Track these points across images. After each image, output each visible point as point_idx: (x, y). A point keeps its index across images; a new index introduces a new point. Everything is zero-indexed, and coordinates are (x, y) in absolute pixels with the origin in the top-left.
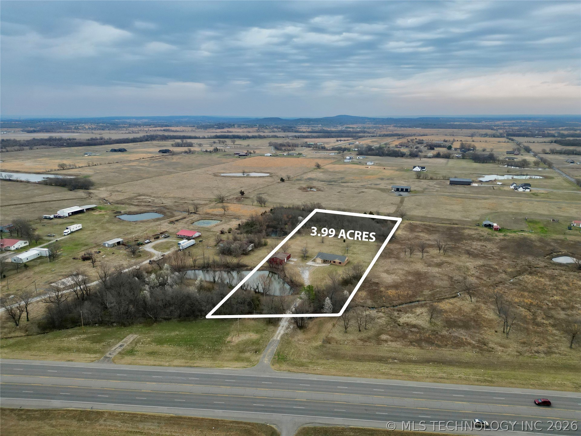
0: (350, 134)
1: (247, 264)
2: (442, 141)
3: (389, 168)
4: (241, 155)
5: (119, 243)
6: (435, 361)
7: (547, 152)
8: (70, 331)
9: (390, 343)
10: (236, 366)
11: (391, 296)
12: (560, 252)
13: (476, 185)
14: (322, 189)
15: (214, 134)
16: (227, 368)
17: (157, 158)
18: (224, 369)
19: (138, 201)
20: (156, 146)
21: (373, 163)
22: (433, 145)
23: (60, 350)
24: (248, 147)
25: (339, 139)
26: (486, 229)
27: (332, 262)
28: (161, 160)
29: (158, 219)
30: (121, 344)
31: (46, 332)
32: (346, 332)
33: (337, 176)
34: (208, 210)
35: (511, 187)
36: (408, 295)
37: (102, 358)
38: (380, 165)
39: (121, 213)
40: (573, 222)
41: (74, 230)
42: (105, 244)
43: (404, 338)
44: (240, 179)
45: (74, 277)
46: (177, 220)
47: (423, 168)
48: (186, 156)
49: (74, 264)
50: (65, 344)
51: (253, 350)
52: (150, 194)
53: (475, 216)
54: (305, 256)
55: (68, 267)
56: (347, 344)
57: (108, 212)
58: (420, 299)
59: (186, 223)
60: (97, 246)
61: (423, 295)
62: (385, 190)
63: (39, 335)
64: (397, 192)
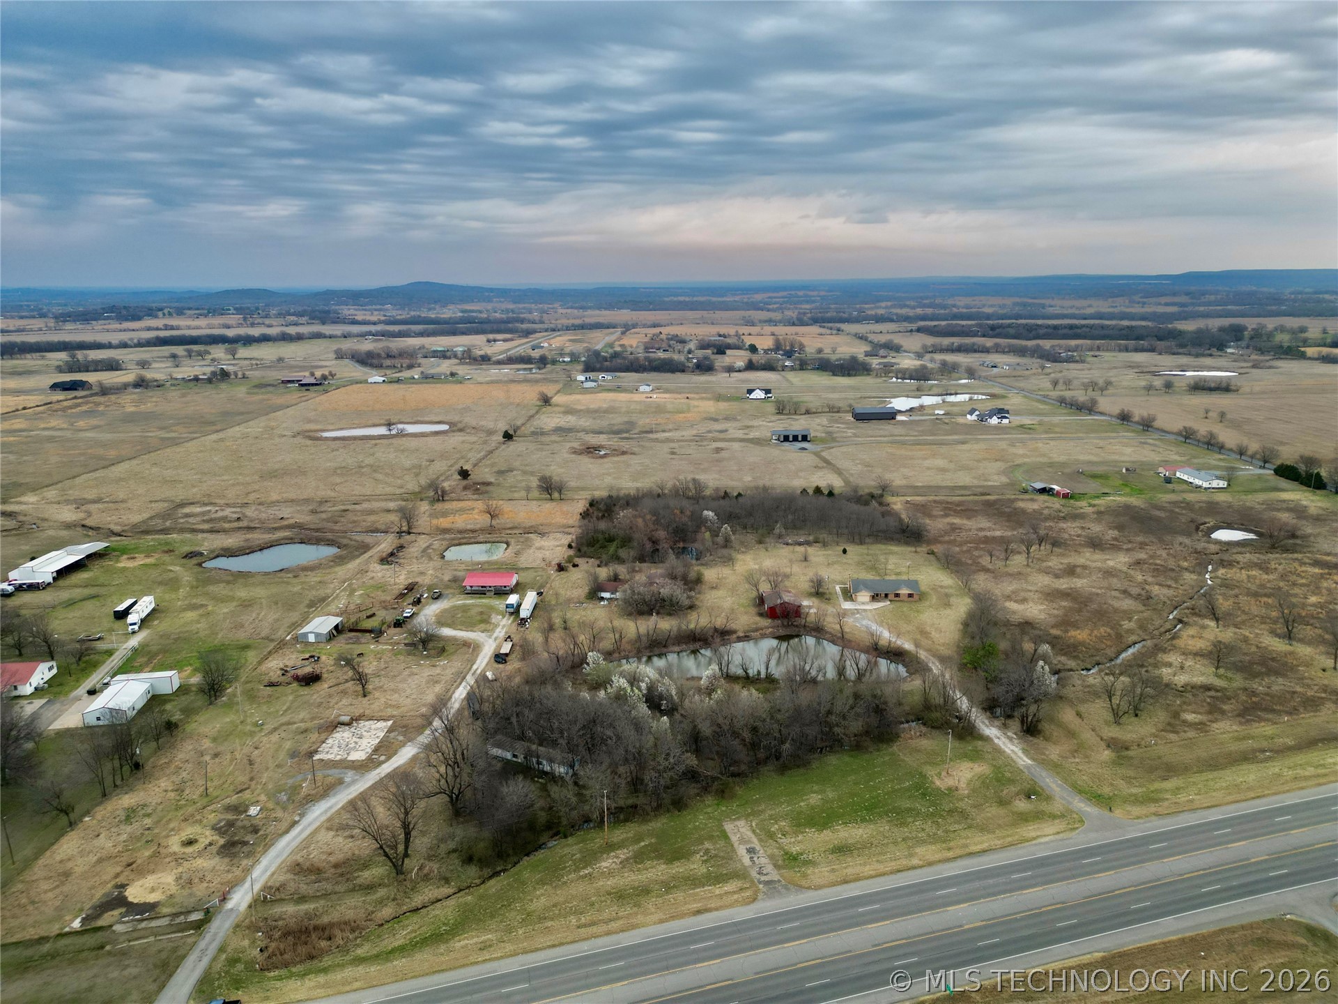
0: (503, 326)
2: (713, 336)
3: (695, 396)
4: (306, 385)
5: (339, 629)
9: (1215, 725)
13: (903, 418)
14: (625, 449)
18: (1040, 843)
19: (197, 519)
21: (651, 387)
22: (720, 346)
25: (491, 336)
26: (1044, 497)
28: (83, 408)
29: (338, 559)
31: (499, 869)
32: (1117, 723)
33: (618, 420)
34: (435, 522)
35: (969, 416)
36: (1109, 635)
37: (761, 886)
38: (667, 391)
39: (201, 554)
40: (1161, 470)
41: (143, 615)
42: (306, 635)
43: (1223, 712)
44: (394, 441)
45: (347, 728)
46: (392, 554)
47: (768, 391)
48: (150, 394)
49: (291, 698)
50: (611, 882)
51: (1017, 794)
52: (206, 500)
53: (994, 475)
54: (819, 591)
55: (289, 708)
56: (1156, 744)
57: (157, 556)
58: (1133, 638)
59: (430, 559)
60: (282, 645)
61: (1130, 631)
62: (757, 442)
63: (492, 882)
64: (787, 444)
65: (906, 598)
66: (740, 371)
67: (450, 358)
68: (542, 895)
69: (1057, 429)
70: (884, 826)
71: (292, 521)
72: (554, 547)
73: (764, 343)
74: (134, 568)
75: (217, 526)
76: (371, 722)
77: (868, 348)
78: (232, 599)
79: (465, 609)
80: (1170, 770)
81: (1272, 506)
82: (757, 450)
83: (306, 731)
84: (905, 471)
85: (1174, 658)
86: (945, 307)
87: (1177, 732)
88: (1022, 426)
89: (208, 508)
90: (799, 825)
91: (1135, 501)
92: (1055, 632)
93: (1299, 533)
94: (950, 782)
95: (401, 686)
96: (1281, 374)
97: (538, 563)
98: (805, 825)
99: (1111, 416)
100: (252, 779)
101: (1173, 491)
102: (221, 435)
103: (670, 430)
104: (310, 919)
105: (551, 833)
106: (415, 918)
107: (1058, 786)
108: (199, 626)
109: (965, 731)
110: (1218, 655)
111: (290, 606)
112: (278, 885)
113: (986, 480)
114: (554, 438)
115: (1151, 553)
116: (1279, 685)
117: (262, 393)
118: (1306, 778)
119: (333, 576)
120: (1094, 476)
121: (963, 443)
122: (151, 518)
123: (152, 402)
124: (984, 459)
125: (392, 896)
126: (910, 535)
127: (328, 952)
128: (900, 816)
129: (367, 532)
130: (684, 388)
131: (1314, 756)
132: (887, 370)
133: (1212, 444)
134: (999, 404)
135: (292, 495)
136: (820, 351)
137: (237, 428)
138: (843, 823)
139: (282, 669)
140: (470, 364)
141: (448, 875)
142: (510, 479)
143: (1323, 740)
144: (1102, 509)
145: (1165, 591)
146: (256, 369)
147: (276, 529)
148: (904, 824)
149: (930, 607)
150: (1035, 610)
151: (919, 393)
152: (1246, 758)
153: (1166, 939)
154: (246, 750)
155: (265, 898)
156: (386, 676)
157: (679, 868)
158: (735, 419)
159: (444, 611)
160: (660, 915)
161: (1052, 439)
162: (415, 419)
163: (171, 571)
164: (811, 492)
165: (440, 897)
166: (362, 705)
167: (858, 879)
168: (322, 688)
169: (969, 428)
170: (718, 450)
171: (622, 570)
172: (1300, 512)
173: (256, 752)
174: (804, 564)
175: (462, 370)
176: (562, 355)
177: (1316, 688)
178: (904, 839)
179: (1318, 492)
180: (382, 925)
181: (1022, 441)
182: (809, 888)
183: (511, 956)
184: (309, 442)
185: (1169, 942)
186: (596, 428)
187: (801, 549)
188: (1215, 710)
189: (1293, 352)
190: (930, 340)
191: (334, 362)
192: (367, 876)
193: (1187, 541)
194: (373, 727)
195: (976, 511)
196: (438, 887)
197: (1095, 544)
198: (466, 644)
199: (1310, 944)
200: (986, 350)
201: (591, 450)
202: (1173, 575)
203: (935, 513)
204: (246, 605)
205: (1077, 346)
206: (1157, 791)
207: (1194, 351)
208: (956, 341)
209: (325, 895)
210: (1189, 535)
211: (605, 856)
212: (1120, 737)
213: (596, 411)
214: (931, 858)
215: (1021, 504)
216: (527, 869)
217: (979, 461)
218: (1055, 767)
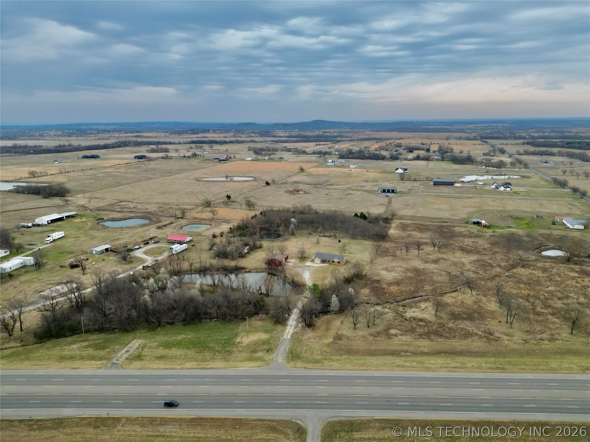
0: (329, 139)
1: (245, 266)
2: (419, 144)
3: (372, 170)
4: (221, 160)
5: (107, 250)
6: (446, 352)
7: (521, 153)
8: (69, 339)
9: (400, 337)
10: (250, 365)
11: (394, 292)
12: (548, 246)
13: (459, 185)
14: (309, 192)
15: (190, 140)
16: (242, 368)
17: (134, 164)
19: (120, 207)
20: (130, 152)
21: (355, 166)
22: (411, 148)
23: (62, 359)
24: (227, 152)
25: (318, 143)
26: (475, 226)
27: (331, 262)
28: (137, 166)
29: (144, 225)
30: (127, 349)
33: (322, 179)
34: (196, 215)
35: (492, 186)
36: (411, 290)
37: (110, 364)
38: (363, 168)
39: (104, 219)
40: (558, 218)
41: (55, 238)
43: (413, 332)
44: (224, 183)
46: (165, 225)
47: (405, 170)
48: (164, 161)
49: (62, 272)
50: (67, 353)
51: (265, 350)
52: (131, 201)
53: (463, 214)
54: (303, 256)
55: (56, 275)
56: (357, 340)
57: (90, 219)
58: (422, 294)
59: (175, 228)
60: (84, 253)
61: (425, 291)
62: (371, 192)
63: (36, 345)
64: (383, 193)
68: (41, 352)
73: (436, 148)
83: (50, 284)
87: (376, 337)
88: (515, 192)
89: (128, 203)
91: (521, 232)
92: (385, 286)
94: (244, 340)
98: (162, 346)
99: (573, 190)
107: (285, 349)
108: (69, 244)
113: (455, 216)
115: (493, 257)
116: (463, 325)
119: (133, 231)
121: (470, 198)
128: (203, 349)
129: (167, 216)
135: (161, 201)
136: (461, 152)
138: (178, 348)
139: (72, 262)
140: (296, 154)
141: (24, 340)
144: (498, 234)
147: (139, 213)
150: (390, 276)
152: (394, 353)
154: (25, 287)
157: (96, 352)
158: (376, 181)
159: (152, 248)
161: (522, 199)
162: (240, 175)
163: (87, 224)
168: (75, 270)
175: (288, 157)
176: (338, 151)
181: (503, 199)
188: (410, 331)
191: (243, 152)
193: (522, 253)
195: (430, 230)
196: (16, 343)
198: (142, 261)
199: (291, 434)
204: (93, 238)
206: (326, 359)
210: (529, 250)
211: (78, 343)
212: (346, 334)
213: (319, 175)
215: (456, 228)
216: (50, 343)
217: (465, 207)
218: (297, 342)
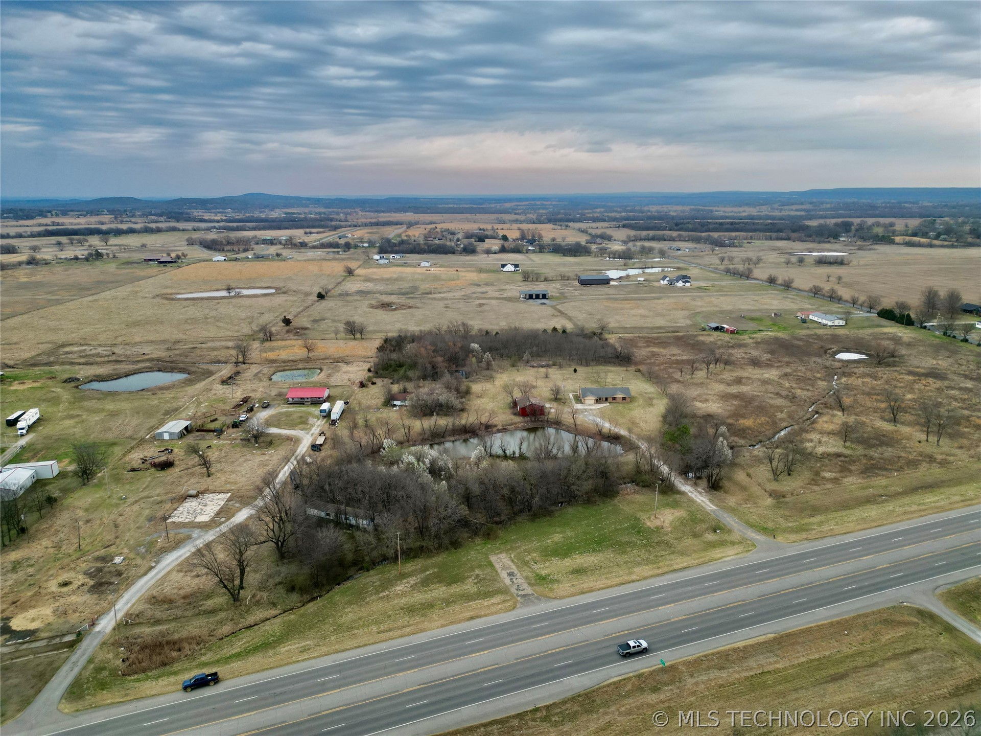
2: (475, 230)
3: (463, 269)
4: (163, 262)
9: (845, 480)
10: (731, 553)
11: (752, 426)
13: (614, 283)
18: (725, 561)
19: (75, 355)
21: (429, 264)
22: (481, 237)
25: (308, 230)
26: (717, 333)
30: (504, 572)
31: (315, 595)
32: (776, 480)
33: (405, 285)
34: (264, 355)
35: (662, 282)
36: (768, 422)
37: (519, 598)
38: (441, 266)
39: (78, 380)
40: (799, 314)
41: (30, 423)
42: (161, 434)
43: (850, 471)
44: (233, 300)
45: (195, 499)
46: (230, 378)
47: (516, 266)
48: (40, 269)
49: (149, 479)
50: (404, 601)
51: (707, 529)
52: (83, 342)
53: (681, 320)
54: (557, 397)
55: (147, 486)
56: (804, 493)
57: (42, 381)
58: (785, 424)
59: (261, 380)
60: (142, 441)
61: (782, 420)
62: (510, 299)
63: (311, 604)
64: (531, 301)
65: (620, 401)
66: (495, 253)
67: (276, 244)
68: (350, 612)
69: (725, 290)
70: (609, 554)
71: (151, 356)
72: (357, 371)
73: (513, 234)
74: (24, 390)
75: (91, 360)
76: (214, 495)
77: (588, 238)
78: (103, 410)
79: (288, 415)
80: (815, 510)
81: (875, 337)
82: (510, 305)
83: (161, 502)
84: (618, 317)
85: (814, 436)
86: (641, 212)
87: (819, 485)
88: (699, 288)
89: (84, 348)
90: (546, 556)
91: (780, 335)
92: (730, 421)
93: (896, 354)
94: (658, 523)
95: (237, 468)
96: (878, 253)
97: (345, 382)
98: (551, 555)
99: (762, 281)
100: (117, 538)
101: (808, 328)
102: (95, 297)
103: (444, 292)
104: (163, 637)
105: (356, 568)
106: (249, 633)
107: (736, 523)
108: (75, 430)
109: (668, 489)
110: (845, 433)
111: (149, 414)
112: (137, 612)
113: (676, 323)
114: (356, 298)
115: (794, 368)
116: (889, 452)
117: (129, 268)
118: (912, 512)
119: (184, 393)
120: (752, 319)
121: (659, 299)
122: (38, 355)
123: (41, 275)
124: (675, 309)
125: (230, 618)
126: (622, 359)
127: (178, 659)
128: (621, 547)
129: (211, 363)
130: (454, 264)
131: (916, 498)
132: (603, 252)
133: (833, 297)
134: (684, 273)
135: (152, 338)
136: (554, 240)
137: (108, 293)
138: (579, 553)
139: (142, 459)
140: (291, 248)
141: (275, 601)
142: (323, 325)
143: (921, 488)
144: (759, 340)
145: (805, 393)
146: (124, 252)
147: (139, 362)
148: (624, 552)
149: (639, 406)
150: (714, 407)
151: (625, 267)
152: (869, 501)
153: (820, 623)
154: (112, 517)
155: (127, 622)
156: (226, 462)
157: (456, 589)
158: (492, 284)
159: (272, 416)
160: (442, 622)
161: (722, 296)
162: (249, 285)
163: (53, 392)
164: (550, 331)
165: (268, 617)
166: (206, 483)
167: (591, 590)
168: (175, 472)
169: (662, 289)
170: (481, 305)
171: (410, 386)
172: (897, 340)
173: (121, 518)
174: (547, 379)
175: (286, 253)
176: (362, 242)
177: (915, 454)
178: (625, 563)
179: (908, 327)
180: (222, 639)
181: (701, 297)
182: (555, 598)
183: (326, 655)
184: (166, 302)
185: (822, 625)
186: (389, 291)
187: (543, 370)
188: (845, 470)
189: (886, 239)
190: (632, 233)
191: (186, 247)
192: (210, 604)
193: (819, 360)
194: (215, 498)
195: (669, 343)
196: (267, 610)
197: (755, 363)
198: (289, 438)
199: (920, 622)
200: (673, 239)
201: (386, 306)
202: (810, 382)
203: (640, 345)
204: (114, 414)
205: (736, 236)
206: (806, 524)
207: (817, 239)
208: (651, 233)
209: (176, 619)
210: (820, 356)
211: (399, 582)
212: (778, 489)
213: (388, 280)
214: (646, 574)
215: (701, 338)
216: (337, 594)
217: (669, 310)
218: (733, 510)
